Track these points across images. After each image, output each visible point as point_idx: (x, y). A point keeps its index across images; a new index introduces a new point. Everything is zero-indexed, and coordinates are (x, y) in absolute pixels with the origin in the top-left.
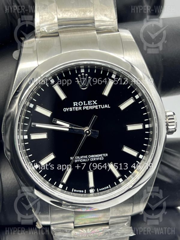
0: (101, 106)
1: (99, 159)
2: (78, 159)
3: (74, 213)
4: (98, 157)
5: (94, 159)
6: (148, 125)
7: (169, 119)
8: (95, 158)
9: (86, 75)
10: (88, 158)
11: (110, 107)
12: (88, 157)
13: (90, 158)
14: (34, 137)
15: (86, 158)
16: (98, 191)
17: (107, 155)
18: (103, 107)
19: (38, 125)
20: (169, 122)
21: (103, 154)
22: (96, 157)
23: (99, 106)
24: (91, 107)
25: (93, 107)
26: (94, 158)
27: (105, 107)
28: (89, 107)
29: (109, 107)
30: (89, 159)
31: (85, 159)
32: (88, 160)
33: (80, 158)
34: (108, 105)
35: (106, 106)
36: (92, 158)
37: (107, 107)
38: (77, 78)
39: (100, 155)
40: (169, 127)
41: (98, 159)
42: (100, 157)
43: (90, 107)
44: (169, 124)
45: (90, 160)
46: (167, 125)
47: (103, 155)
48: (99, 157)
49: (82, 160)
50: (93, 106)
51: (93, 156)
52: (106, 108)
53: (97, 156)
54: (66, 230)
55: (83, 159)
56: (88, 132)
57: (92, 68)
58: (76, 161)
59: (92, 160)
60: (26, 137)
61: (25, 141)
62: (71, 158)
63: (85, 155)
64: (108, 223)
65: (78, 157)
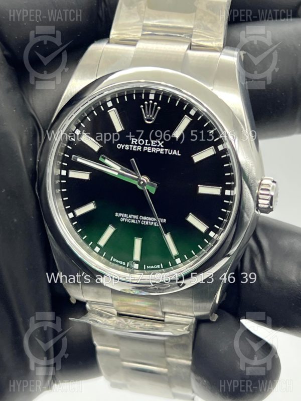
0: (167, 151)
1: (153, 225)
2: (125, 218)
3: (110, 291)
4: (152, 221)
5: (147, 223)
6: (230, 191)
8: (148, 221)
10: (139, 220)
11: (180, 155)
12: (139, 217)
13: (141, 220)
14: (73, 174)
15: (136, 219)
17: (165, 221)
18: (170, 152)
19: (80, 160)
20: (261, 194)
21: (160, 219)
22: (150, 221)
23: (166, 150)
24: (154, 150)
25: (158, 150)
28: (151, 149)
29: (178, 154)
30: (139, 221)
31: (134, 219)
32: (138, 222)
33: (128, 216)
34: (178, 151)
35: (175, 152)
36: (144, 221)
37: (176, 153)
38: (142, 106)
39: (155, 219)
40: (260, 201)
41: (152, 223)
43: (153, 148)
44: (261, 196)
45: (140, 222)
46: (258, 197)
48: (154, 221)
49: (130, 221)
51: (145, 218)
52: (175, 154)
53: (151, 219)
56: (142, 182)
57: (166, 95)
58: (122, 220)
59: (143, 223)
60: (64, 173)
61: (62, 177)
62: (117, 215)
63: (135, 214)
64: (163, 321)
65: (126, 215)
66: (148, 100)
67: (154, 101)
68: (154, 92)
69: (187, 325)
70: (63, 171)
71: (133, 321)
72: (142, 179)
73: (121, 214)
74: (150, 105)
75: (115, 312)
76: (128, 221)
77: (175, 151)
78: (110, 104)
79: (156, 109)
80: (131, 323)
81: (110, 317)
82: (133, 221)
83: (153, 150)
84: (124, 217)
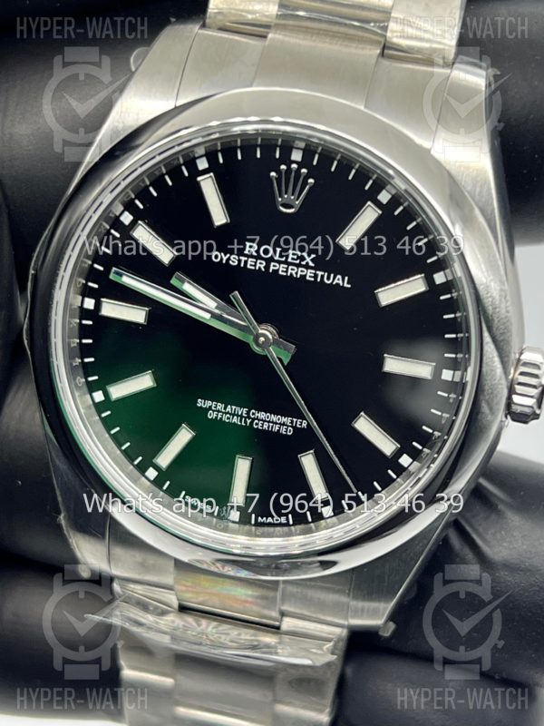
0: (322, 276)
1: (279, 431)
2: (219, 411)
3: (173, 562)
4: (276, 423)
5: (265, 427)
6: (452, 372)
7: (522, 374)
8: (269, 422)
9: (304, 171)
10: (249, 418)
11: (349, 286)
12: (248, 413)
13: (254, 419)
14: (111, 309)
15: (242, 416)
16: (253, 522)
17: (305, 424)
18: (328, 279)
19: (128, 280)
20: (520, 384)
21: (295, 420)
22: (272, 422)
23: (320, 273)
24: (293, 271)
25: (299, 272)
26: (265, 421)
27: (336, 281)
28: (287, 269)
29: (346, 285)
30: (249, 421)
31: (238, 416)
32: (246, 422)
33: (225, 409)
34: (346, 278)
35: (338, 280)
36: (259, 420)
37: (341, 282)
38: (273, 174)
39: (284, 420)
40: (516, 398)
41: (276, 428)
42: (284, 424)
43: (290, 267)
44: (519, 389)
45: (251, 423)
46: (511, 391)
47: (292, 422)
48: (280, 424)
49: (228, 418)
50: (300, 269)
51: (262, 415)
52: (338, 284)
53: (274, 418)
54: (152, 604)
55: (234, 415)
56: (262, 339)
57: (328, 154)
58: (211, 415)
59: (258, 425)
60: (89, 304)
61: (84, 313)
62: (200, 403)
63: (241, 406)
64: (278, 628)
65: (220, 406)
66: (289, 162)
67: (301, 165)
68: (302, 145)
69: (329, 640)
70: (87, 300)
71: (214, 624)
72: (261, 331)
73: (209, 403)
74: (293, 174)
75: (175, 604)
76: (225, 418)
77: (339, 277)
78: (203, 164)
79: (305, 183)
80: (210, 629)
81: (164, 613)
82: (235, 420)
83: (290, 271)
84: (217, 410)
